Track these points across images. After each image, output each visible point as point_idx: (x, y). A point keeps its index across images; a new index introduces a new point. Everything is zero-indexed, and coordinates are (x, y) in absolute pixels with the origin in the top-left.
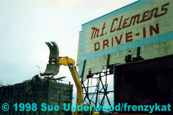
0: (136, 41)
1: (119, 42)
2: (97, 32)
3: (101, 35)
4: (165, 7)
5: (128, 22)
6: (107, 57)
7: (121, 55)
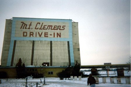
0: (50, 38)
1: (40, 36)
2: (25, 26)
3: (28, 29)
4: (64, 27)
5: (46, 27)
6: (32, 42)
7: (41, 43)
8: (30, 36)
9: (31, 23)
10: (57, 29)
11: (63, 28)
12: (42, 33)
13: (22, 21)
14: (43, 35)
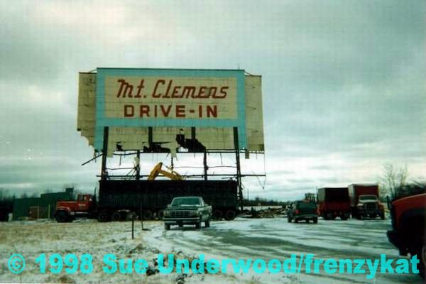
0: (191, 118)
1: (166, 114)
2: (129, 89)
3: (135, 97)
4: (224, 90)
5: (180, 91)
6: (148, 130)
7: (169, 132)
8: (141, 115)
9: (142, 81)
10: (207, 97)
11: (222, 92)
12: (170, 107)
13: (120, 78)
14: (173, 113)
